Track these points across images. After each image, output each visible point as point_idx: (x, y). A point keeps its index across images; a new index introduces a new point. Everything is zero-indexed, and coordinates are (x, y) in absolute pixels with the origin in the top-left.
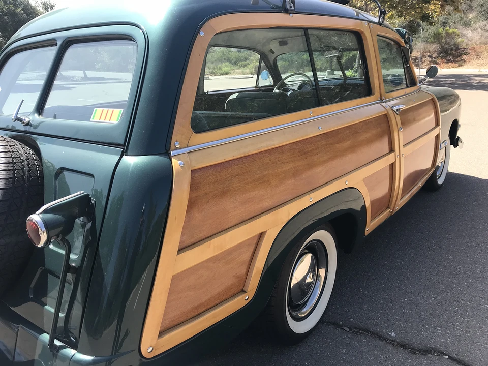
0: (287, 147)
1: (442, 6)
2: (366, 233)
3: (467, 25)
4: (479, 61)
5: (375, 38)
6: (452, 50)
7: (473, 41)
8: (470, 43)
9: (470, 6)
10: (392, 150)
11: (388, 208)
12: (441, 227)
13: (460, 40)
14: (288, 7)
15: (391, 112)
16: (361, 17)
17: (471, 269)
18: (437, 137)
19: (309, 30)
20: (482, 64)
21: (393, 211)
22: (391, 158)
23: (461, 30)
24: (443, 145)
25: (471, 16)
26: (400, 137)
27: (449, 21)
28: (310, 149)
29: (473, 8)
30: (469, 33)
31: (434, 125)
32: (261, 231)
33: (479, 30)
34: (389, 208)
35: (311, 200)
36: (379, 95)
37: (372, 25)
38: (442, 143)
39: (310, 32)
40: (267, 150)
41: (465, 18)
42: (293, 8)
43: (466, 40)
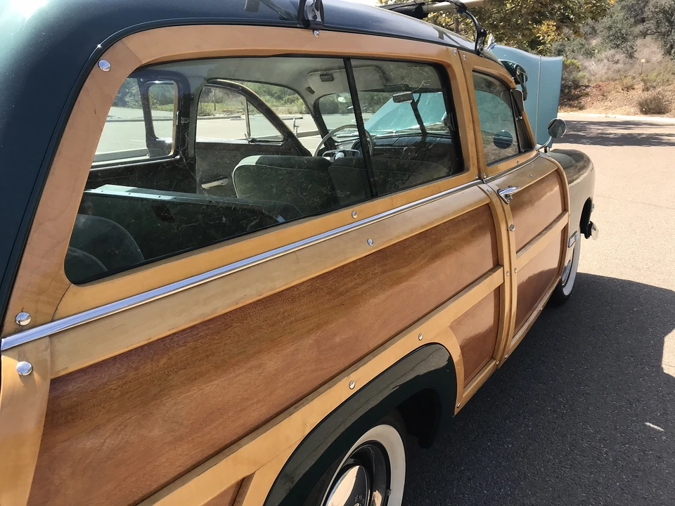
0: (303, 288)
1: (558, 28)
2: (457, 411)
3: (589, 54)
4: (606, 104)
5: (469, 74)
6: (569, 87)
7: (597, 76)
8: (593, 78)
9: (593, 28)
10: (498, 264)
11: (493, 358)
12: (572, 372)
13: (580, 74)
14: (310, 18)
15: (495, 200)
16: (446, 40)
17: (625, 454)
18: (565, 230)
19: (352, 60)
20: (610, 108)
21: (500, 362)
22: (496, 279)
23: (580, 61)
24: (572, 240)
25: (594, 42)
26: (510, 240)
27: (566, 49)
28: (350, 285)
29: (598, 32)
30: (592, 65)
31: (560, 211)
32: (240, 477)
33: (605, 61)
34: (495, 359)
35: (352, 387)
36: (477, 172)
37: (464, 55)
38: (572, 237)
39: (353, 62)
40: (259, 300)
41: (586, 46)
42: (319, 19)
43: (587, 75)
